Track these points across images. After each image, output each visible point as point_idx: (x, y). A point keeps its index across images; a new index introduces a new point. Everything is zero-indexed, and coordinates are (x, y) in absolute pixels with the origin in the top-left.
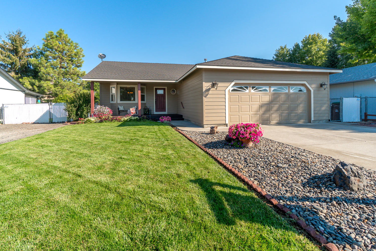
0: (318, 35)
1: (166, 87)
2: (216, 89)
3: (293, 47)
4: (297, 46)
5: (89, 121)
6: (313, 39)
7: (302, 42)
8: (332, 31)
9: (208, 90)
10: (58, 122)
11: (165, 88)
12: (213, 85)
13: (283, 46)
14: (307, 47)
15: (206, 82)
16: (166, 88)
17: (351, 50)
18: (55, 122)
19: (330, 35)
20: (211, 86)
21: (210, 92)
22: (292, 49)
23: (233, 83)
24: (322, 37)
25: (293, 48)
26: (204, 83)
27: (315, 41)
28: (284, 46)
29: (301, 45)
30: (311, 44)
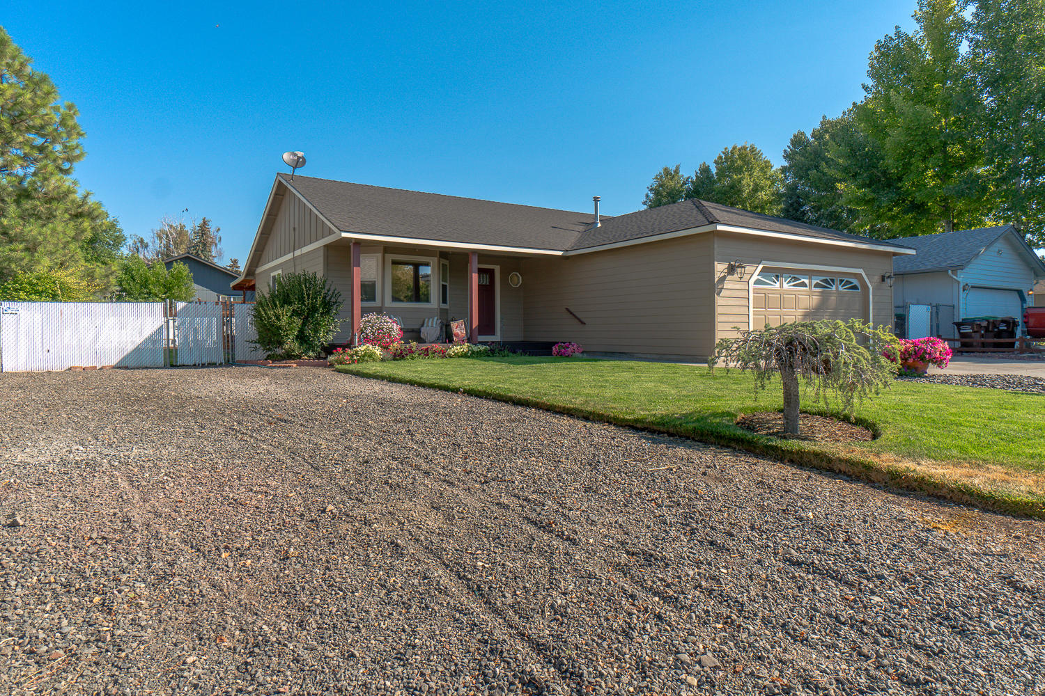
0: (753, 149)
1: (499, 267)
2: (741, 278)
3: (697, 173)
4: (705, 170)
5: (370, 356)
6: (742, 157)
7: (716, 162)
8: (789, 147)
9: (723, 279)
10: (195, 365)
11: (493, 270)
12: (731, 270)
13: (672, 168)
14: (731, 177)
15: (720, 261)
16: (497, 269)
17: (859, 200)
18: (184, 365)
19: (787, 156)
20: (726, 271)
21: (727, 285)
22: (695, 178)
23: (761, 267)
24: (763, 156)
25: (696, 176)
26: (716, 263)
27: (747, 163)
28: (674, 169)
29: (714, 171)
30: (739, 170)
